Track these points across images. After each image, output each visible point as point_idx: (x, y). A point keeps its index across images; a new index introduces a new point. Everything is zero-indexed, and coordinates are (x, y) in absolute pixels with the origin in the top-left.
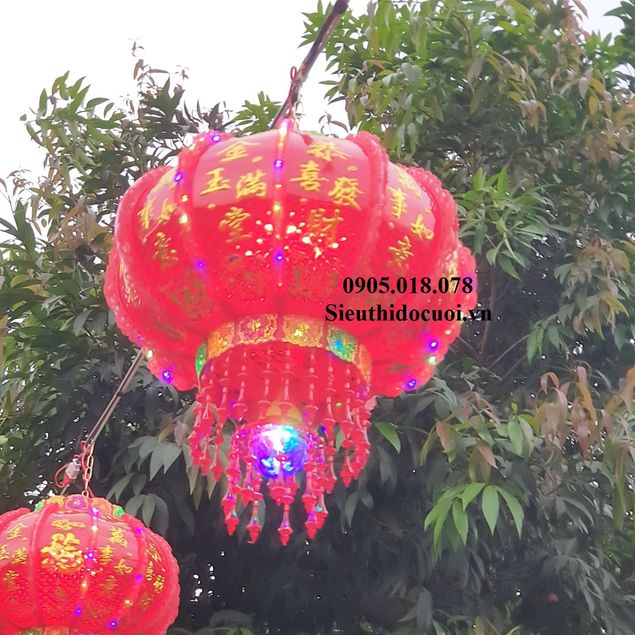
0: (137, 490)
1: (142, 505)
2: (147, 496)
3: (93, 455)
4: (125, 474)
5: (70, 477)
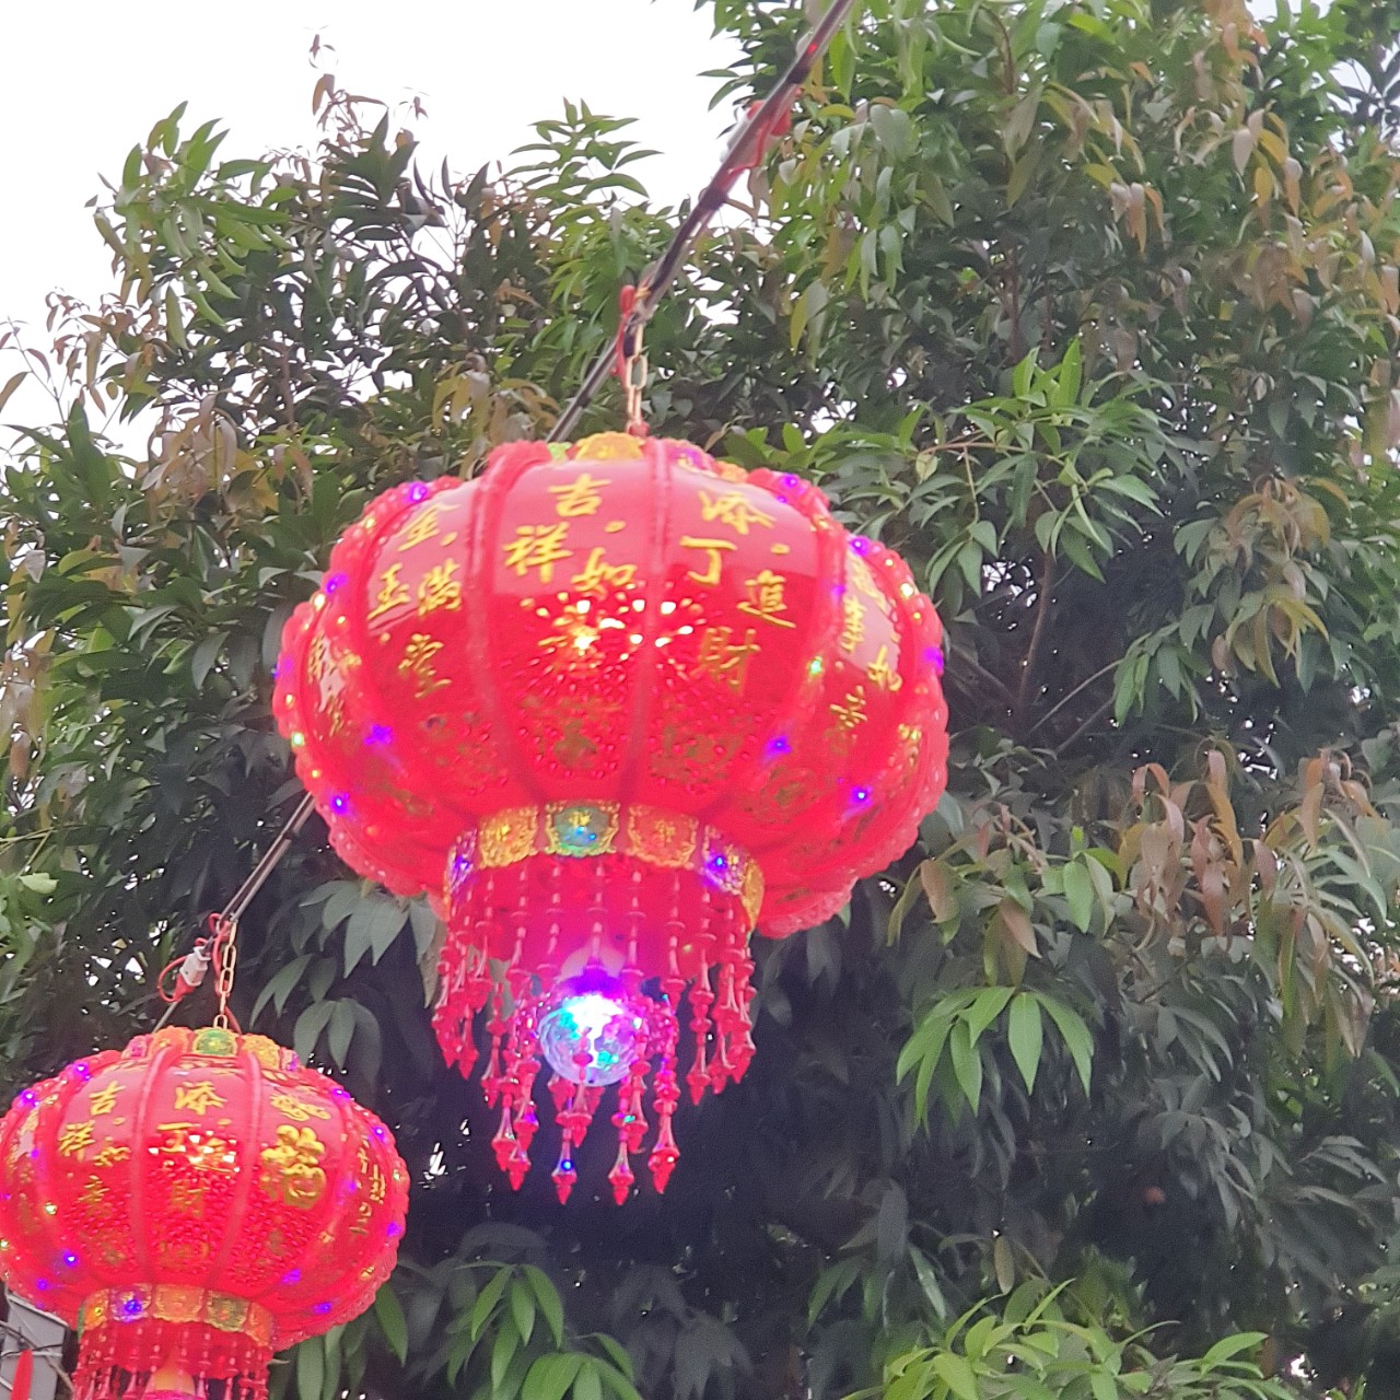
0: (319, 990)
1: (329, 1021)
2: (339, 1004)
4: (293, 957)
5: (189, 983)
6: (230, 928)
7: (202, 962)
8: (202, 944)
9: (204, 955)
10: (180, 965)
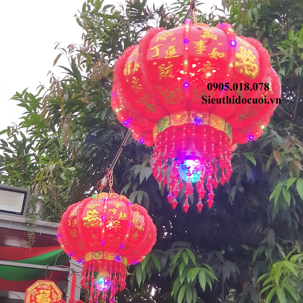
0: (134, 189)
1: (137, 195)
2: (139, 192)
3: (113, 175)
4: (128, 182)
5: (103, 185)
6: (111, 171)
7: (106, 180)
8: (106, 176)
9: (106, 178)
10: (102, 181)
